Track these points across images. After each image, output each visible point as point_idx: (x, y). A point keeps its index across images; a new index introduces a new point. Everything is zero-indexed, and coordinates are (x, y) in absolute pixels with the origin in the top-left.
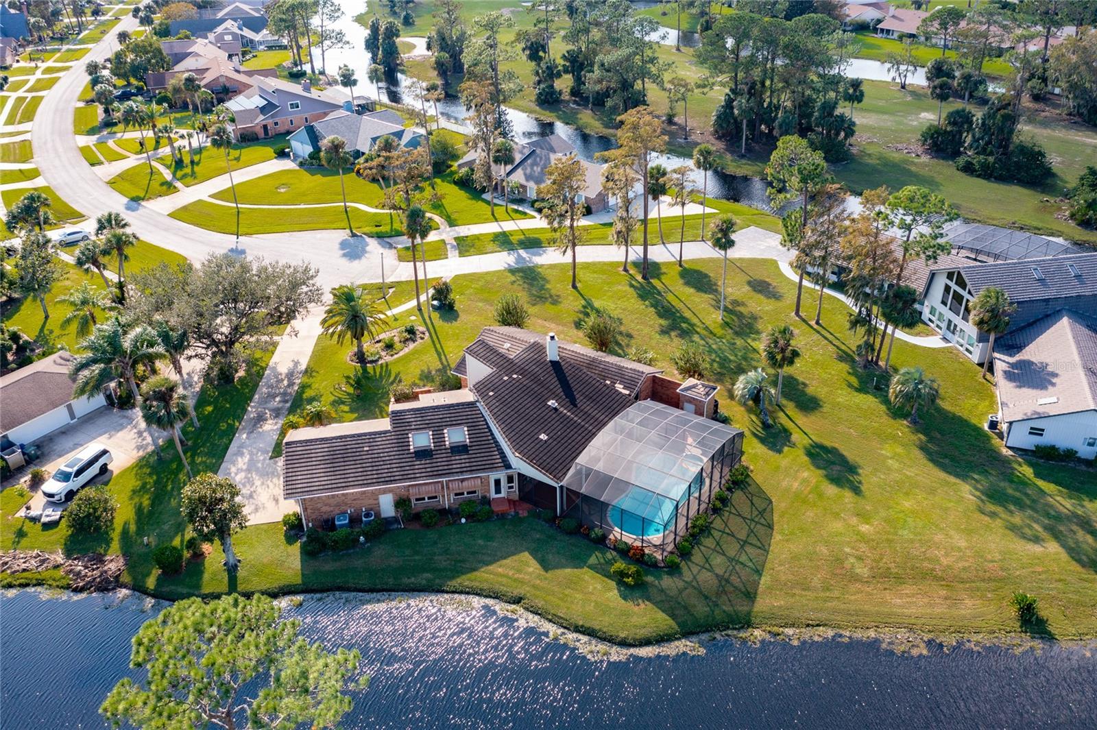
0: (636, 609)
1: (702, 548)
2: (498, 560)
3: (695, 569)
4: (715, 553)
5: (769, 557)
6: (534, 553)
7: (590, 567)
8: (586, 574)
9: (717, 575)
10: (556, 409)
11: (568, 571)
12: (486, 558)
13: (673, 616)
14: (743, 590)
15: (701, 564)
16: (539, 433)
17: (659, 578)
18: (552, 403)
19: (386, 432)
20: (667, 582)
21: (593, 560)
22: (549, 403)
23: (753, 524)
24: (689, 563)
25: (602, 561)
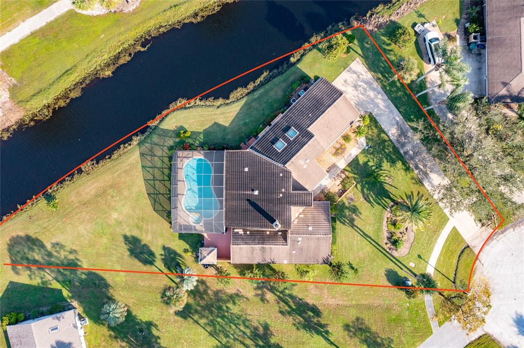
0: (176, 125)
1: (167, 167)
2: (236, 117)
3: (165, 155)
4: (161, 167)
5: (142, 177)
6: (225, 128)
7: (201, 133)
8: (201, 129)
9: (156, 156)
10: (253, 190)
11: (208, 126)
12: (240, 115)
13: (162, 130)
14: (145, 156)
15: (164, 158)
16: (249, 169)
17: (175, 142)
18: (256, 193)
19: (309, 126)
20: (170, 142)
21: (202, 136)
22: (257, 191)
23: (156, 193)
24: (168, 156)
25: (198, 138)
